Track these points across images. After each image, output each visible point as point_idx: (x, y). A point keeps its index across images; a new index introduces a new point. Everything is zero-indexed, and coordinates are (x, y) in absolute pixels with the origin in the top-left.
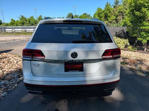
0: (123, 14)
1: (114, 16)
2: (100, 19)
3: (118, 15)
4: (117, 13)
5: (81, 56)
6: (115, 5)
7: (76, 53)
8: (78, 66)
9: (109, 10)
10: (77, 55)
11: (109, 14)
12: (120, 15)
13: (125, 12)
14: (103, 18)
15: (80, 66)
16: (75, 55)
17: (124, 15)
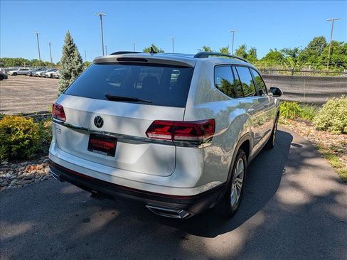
5: (109, 127)
7: (101, 119)
8: (107, 144)
10: (103, 122)
15: (112, 145)
16: (99, 122)
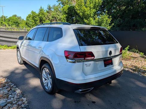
0: (56, 19)
1: (49, 21)
2: (35, 23)
3: (52, 20)
4: (51, 17)
6: (48, 10)
9: (43, 14)
11: (44, 18)
12: (54, 20)
13: (58, 18)
14: (39, 21)
17: (58, 20)
